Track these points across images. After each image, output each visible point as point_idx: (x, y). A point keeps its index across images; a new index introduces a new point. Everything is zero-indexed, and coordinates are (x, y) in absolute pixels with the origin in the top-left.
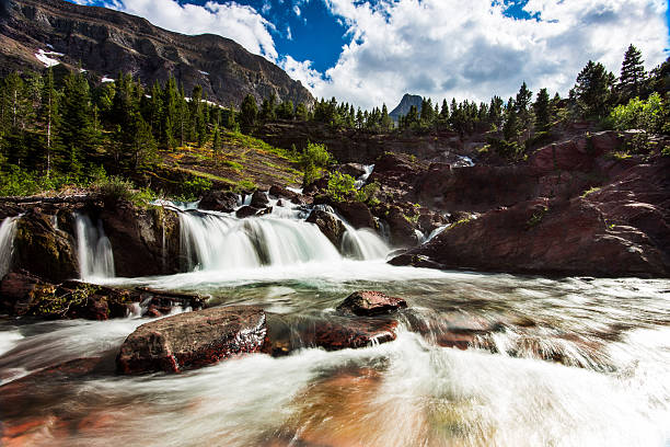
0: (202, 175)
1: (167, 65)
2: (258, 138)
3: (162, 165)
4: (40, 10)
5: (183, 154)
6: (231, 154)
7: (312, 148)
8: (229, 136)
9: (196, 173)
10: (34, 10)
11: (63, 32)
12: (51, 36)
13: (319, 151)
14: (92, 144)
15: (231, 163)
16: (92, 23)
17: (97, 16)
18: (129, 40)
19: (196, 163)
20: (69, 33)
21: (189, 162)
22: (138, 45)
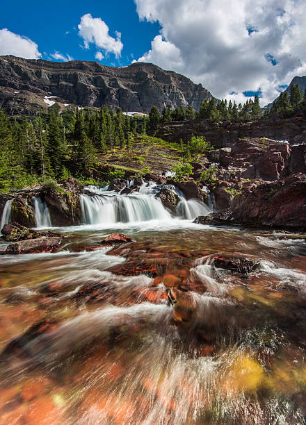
0: (120, 167)
1: (112, 92)
2: (158, 137)
3: (98, 163)
4: (43, 71)
5: (111, 155)
6: (140, 151)
7: (194, 140)
8: (140, 139)
9: (117, 167)
10: (41, 72)
11: (55, 82)
12: (50, 86)
13: (200, 142)
14: (63, 154)
15: (138, 157)
16: (69, 73)
17: (71, 68)
18: (90, 79)
19: (117, 160)
20: (58, 83)
21: (114, 160)
22: (95, 82)
